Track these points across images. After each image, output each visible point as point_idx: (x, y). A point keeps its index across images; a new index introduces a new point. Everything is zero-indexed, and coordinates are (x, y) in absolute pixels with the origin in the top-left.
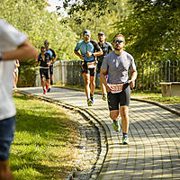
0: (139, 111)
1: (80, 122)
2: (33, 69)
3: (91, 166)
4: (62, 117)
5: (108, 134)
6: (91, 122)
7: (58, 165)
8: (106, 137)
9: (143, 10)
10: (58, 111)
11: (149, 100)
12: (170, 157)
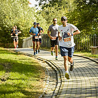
0: (79, 62)
1: (47, 67)
2: (21, 38)
3: (52, 92)
4: (37, 64)
5: (62, 75)
6: (53, 68)
7: (34, 91)
8: (60, 76)
9: (81, 7)
10: (34, 61)
11: (84, 56)
12: (96, 88)
